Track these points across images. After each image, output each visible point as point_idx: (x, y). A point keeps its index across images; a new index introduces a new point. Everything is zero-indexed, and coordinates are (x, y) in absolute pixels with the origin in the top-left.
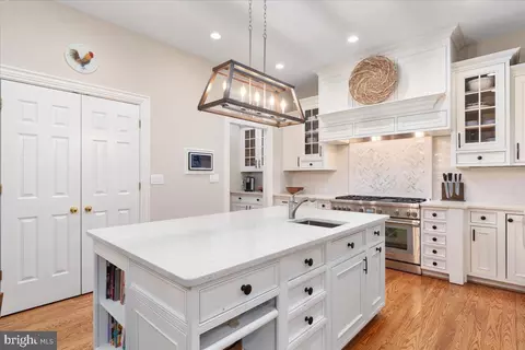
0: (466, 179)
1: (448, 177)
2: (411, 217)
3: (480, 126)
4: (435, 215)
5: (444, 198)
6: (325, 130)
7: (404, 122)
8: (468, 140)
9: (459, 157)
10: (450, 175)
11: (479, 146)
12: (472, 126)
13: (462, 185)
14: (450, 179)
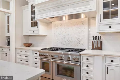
0: (103, 39)
1: (95, 38)
2: (76, 60)
3: (110, 10)
4: (88, 59)
5: (93, 49)
6: (38, 13)
7: (73, 8)
8: (104, 18)
9: (100, 27)
10: (96, 37)
11: (110, 21)
12: (106, 10)
13: (101, 42)
14: (96, 39)
